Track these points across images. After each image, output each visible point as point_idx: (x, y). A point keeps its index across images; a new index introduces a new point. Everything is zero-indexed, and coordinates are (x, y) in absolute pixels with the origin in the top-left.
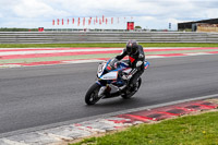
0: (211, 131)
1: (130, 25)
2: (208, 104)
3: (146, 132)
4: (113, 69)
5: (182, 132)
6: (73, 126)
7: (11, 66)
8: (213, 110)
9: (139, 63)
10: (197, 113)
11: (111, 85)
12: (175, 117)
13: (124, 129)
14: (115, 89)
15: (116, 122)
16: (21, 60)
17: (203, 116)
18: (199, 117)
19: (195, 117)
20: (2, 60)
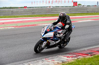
4: (51, 31)
7: (9, 28)
11: (50, 41)
15: (68, 57)
20: (4, 25)
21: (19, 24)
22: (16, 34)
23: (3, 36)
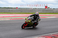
1: (46, 7)
16: (10, 18)
20: (4, 18)
21: (13, 18)
22: (11, 24)
23: (3, 24)
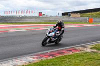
0: (77, 62)
1: (40, 14)
2: (75, 49)
3: (47, 62)
4: (53, 32)
5: (64, 62)
6: (14, 60)
8: (78, 52)
9: (62, 29)
10: (71, 53)
11: (52, 38)
12: (61, 55)
13: (37, 61)
14: (53, 39)
17: (73, 55)
18: (71, 55)
19: (70, 55)
